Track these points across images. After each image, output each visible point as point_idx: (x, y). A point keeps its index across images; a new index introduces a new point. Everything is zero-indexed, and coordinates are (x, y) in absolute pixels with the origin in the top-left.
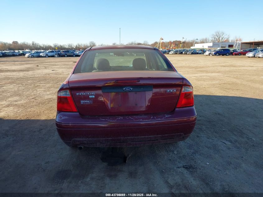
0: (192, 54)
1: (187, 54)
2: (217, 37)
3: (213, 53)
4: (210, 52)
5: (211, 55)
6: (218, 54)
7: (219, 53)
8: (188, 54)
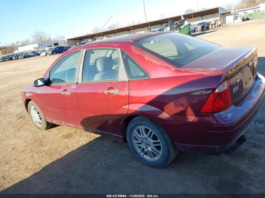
0: (25, 57)
1: (18, 59)
2: (38, 37)
3: (50, 52)
4: (46, 53)
5: (48, 55)
6: (55, 53)
7: (56, 51)
8: (20, 59)
